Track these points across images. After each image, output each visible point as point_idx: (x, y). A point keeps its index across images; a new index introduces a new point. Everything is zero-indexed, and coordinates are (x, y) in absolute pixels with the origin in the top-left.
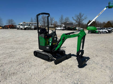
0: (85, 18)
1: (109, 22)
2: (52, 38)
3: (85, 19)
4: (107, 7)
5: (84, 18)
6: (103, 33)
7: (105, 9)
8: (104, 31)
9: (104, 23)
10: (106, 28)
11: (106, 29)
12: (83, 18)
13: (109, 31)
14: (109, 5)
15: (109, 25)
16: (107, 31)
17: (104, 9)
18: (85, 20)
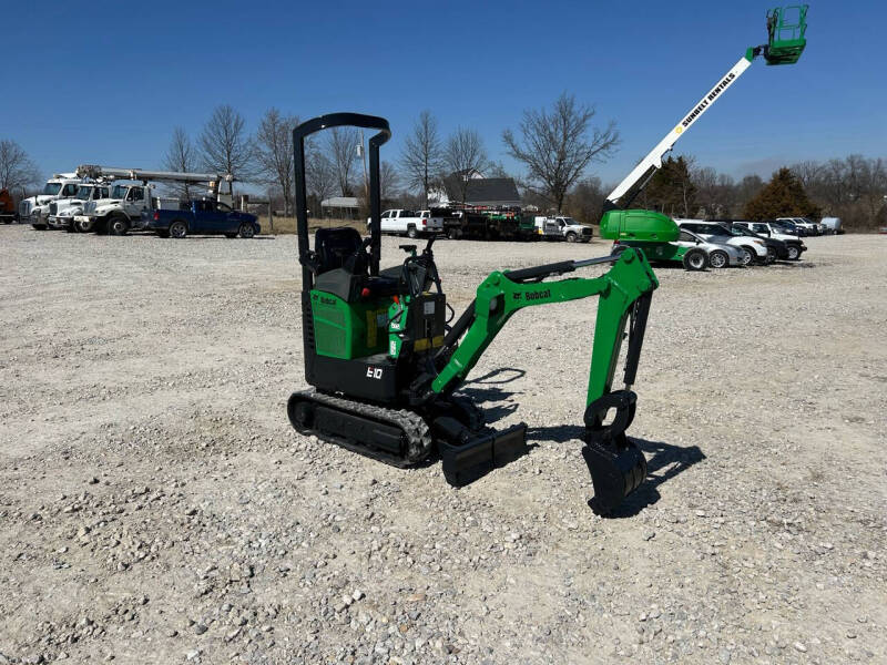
0: (602, 142)
1: (784, 176)
2: (408, 298)
3: (605, 146)
4: (756, 52)
5: (596, 142)
6: (727, 266)
7: (743, 65)
8: (738, 249)
9: (753, 182)
10: (751, 226)
11: (753, 235)
12: (586, 138)
13: (772, 245)
14: (772, 35)
15: (785, 201)
16: (761, 251)
17: (733, 71)
18: (601, 157)
